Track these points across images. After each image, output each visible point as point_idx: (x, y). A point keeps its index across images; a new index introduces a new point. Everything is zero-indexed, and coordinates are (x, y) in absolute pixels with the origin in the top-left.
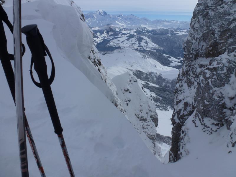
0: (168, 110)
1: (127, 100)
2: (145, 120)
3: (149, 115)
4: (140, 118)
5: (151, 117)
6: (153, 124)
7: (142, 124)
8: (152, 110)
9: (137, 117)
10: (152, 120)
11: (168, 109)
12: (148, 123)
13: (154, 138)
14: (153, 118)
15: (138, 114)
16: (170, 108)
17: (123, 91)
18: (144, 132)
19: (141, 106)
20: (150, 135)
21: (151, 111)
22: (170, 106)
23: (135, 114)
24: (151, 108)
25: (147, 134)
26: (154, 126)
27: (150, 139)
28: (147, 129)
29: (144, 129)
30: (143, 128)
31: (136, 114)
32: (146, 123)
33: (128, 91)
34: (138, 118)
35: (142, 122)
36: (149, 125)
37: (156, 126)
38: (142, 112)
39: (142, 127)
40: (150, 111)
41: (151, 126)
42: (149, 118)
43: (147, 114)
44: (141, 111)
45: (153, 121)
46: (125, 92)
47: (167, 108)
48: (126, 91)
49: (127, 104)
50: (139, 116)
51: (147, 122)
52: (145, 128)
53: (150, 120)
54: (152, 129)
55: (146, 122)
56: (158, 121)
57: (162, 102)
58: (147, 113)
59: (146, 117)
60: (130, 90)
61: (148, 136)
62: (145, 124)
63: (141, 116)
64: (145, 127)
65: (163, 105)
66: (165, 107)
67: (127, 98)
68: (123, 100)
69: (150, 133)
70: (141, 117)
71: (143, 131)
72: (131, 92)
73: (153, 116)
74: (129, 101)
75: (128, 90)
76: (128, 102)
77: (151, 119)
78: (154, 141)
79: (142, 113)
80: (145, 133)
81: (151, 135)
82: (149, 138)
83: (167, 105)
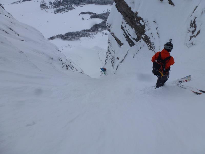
0: (74, 9)
11: (73, 7)
16: (75, 6)
22: (74, 4)
47: (71, 7)
57: (65, 4)
65: (67, 6)
66: (69, 7)
83: (71, 4)
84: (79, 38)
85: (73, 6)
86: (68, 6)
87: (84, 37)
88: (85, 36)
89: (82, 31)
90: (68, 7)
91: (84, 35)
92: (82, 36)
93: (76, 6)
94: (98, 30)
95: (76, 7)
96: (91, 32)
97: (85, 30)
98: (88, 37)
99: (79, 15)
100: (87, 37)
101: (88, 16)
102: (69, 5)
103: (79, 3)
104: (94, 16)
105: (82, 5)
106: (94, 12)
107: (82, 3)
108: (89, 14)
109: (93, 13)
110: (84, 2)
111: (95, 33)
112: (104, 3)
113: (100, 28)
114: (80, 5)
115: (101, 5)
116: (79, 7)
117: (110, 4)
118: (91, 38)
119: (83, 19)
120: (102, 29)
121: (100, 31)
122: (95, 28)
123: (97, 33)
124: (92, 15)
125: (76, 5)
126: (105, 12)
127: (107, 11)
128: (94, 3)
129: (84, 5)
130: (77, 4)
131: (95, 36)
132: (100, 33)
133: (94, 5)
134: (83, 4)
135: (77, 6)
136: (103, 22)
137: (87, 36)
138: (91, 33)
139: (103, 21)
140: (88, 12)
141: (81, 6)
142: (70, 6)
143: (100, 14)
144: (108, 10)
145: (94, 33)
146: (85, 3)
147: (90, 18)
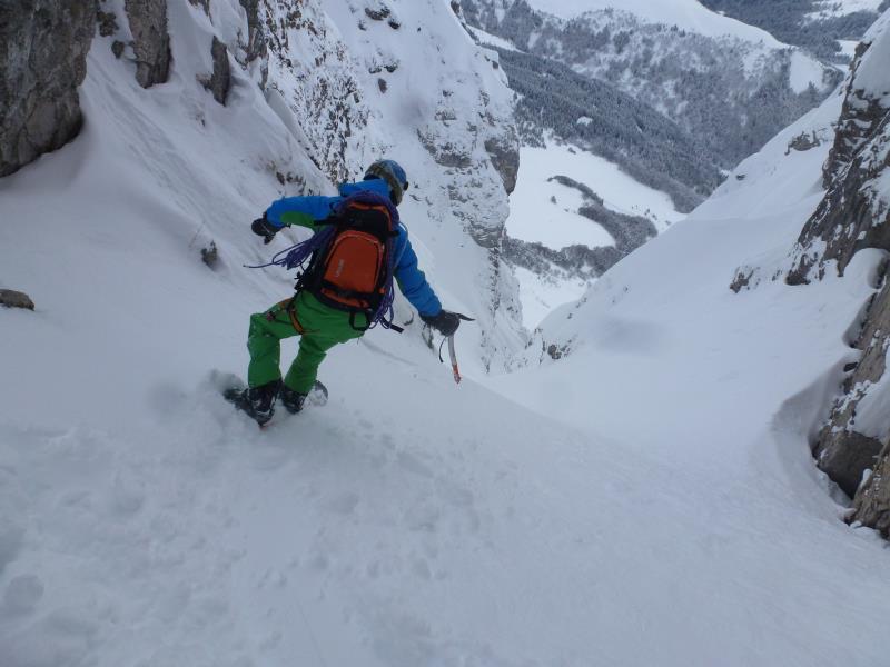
0: (544, 146)
1: (379, 62)
2: (459, 161)
3: (482, 138)
4: (440, 151)
5: (489, 146)
6: (497, 177)
7: (448, 180)
8: (495, 116)
9: (427, 147)
10: (493, 159)
11: (543, 140)
12: (475, 175)
13: (496, 239)
14: (498, 151)
15: (433, 132)
16: (551, 137)
17: (362, 14)
18: (455, 214)
19: (445, 94)
20: (479, 227)
21: (491, 121)
22: (551, 130)
23: (419, 133)
24: (491, 108)
25: (467, 222)
26: (501, 186)
27: (481, 244)
28: (470, 203)
29: (458, 202)
30: (453, 197)
31: (423, 133)
32: (469, 178)
33: (386, 21)
34: (432, 150)
35: (447, 168)
36: (479, 185)
37: (509, 190)
38: (448, 122)
39: (447, 190)
40: (486, 119)
41: (487, 187)
42: (479, 154)
43: (471, 135)
44: (444, 118)
45: (497, 168)
46: (369, 23)
47: (538, 135)
48: (375, 17)
49: (382, 86)
50: (436, 145)
51: (470, 172)
52: (460, 199)
53: (484, 162)
54: (491, 202)
55: (466, 170)
56: (517, 166)
57: (523, 113)
58: (473, 128)
59: (469, 146)
60: (398, 13)
61: (472, 233)
62: (461, 178)
63: (444, 144)
64: (463, 192)
65: (525, 124)
66: (533, 131)
67: (380, 54)
68: (361, 62)
69: (479, 218)
70: (447, 148)
71: (451, 209)
72: (397, 22)
73: (500, 144)
74: (391, 69)
75: (386, 13)
76: (384, 75)
77: (487, 156)
78: (496, 252)
79: (452, 129)
80: (458, 220)
81: (487, 226)
82: (476, 238)
83: (543, 125)
84: (514, 266)
85: (546, 133)
86: (530, 128)
87: (530, 269)
88: (534, 268)
89: (533, 246)
90: (526, 131)
91: (532, 264)
92: (523, 264)
93: (555, 142)
94: (579, 267)
95: (551, 144)
96: (557, 263)
97: (539, 248)
98: (541, 275)
99: (550, 180)
100: (537, 275)
101: (575, 199)
102: (533, 125)
103: (570, 134)
104: (594, 211)
105: (575, 148)
106: (600, 196)
107: (579, 140)
108: (580, 193)
109: (594, 197)
110: (587, 139)
111: (566, 273)
112: (652, 180)
113: (590, 264)
114: (570, 146)
115: (638, 180)
116: (564, 148)
117: (667, 192)
118: (548, 284)
119: (553, 200)
120: (594, 273)
121: (583, 276)
122: (577, 258)
123: (570, 276)
124: (590, 203)
125: (555, 136)
126: (635, 213)
127: (642, 215)
128: (617, 162)
129: (584, 150)
130: (562, 134)
131: (560, 281)
132: (580, 280)
133: (613, 167)
134: (580, 146)
135: (559, 143)
136: (608, 250)
137: (538, 272)
138: (553, 267)
139: (611, 248)
140: (581, 185)
141: (571, 150)
142: (538, 130)
143: (617, 211)
144: (648, 211)
145: (562, 270)
146: (587, 146)
147: (577, 210)
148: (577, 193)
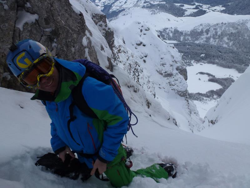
0: (193, 65)
1: (142, 56)
2: (170, 75)
3: (175, 67)
4: (164, 74)
5: (177, 69)
6: (182, 77)
7: (168, 81)
8: (177, 61)
9: (160, 74)
10: (179, 72)
11: (192, 64)
12: (175, 78)
13: (185, 94)
14: (180, 69)
15: (161, 69)
17: (135, 45)
18: (172, 90)
19: (162, 59)
20: (180, 92)
21: (176, 62)
22: (193, 61)
23: (157, 71)
24: (175, 59)
25: (176, 91)
26: (184, 79)
27: (182, 96)
28: (176, 86)
29: (172, 86)
30: (170, 85)
31: (158, 70)
32: (174, 79)
33: (142, 45)
34: (162, 74)
35: (167, 78)
36: (177, 80)
37: (186, 79)
38: (164, 66)
39: (168, 84)
40: (174, 62)
41: (179, 80)
42: (175, 72)
43: (171, 68)
44: (163, 65)
45: (181, 74)
46: (138, 47)
47: (190, 63)
48: (139, 45)
49: (145, 61)
50: (162, 72)
51: (174, 77)
52: (173, 85)
53: (177, 73)
54: (182, 84)
55: (172, 77)
56: (187, 72)
57: (184, 58)
58: (171, 66)
59: (172, 70)
60: (144, 42)
61: (178, 94)
62: (171, 79)
63: (164, 72)
64: (173, 83)
66: (188, 62)
67: (142, 53)
68: (138, 57)
69: (179, 89)
70: (165, 73)
71: (171, 89)
72: (145, 44)
73: (180, 68)
74: (146, 57)
75: (141, 43)
76: (144, 58)
77: (177, 72)
78: (187, 97)
79: (166, 67)
80: (174, 91)
81: (182, 91)
82: (180, 95)
83: (191, 60)
84: (193, 101)
85: (192, 62)
86: (187, 61)
87: (198, 100)
88: (199, 100)
89: (197, 94)
90: (186, 62)
91: (198, 99)
92: (195, 99)
93: (195, 63)
94: (213, 96)
95: (195, 64)
96: (206, 97)
97: (199, 94)
98: (202, 102)
99: (197, 74)
100: (200, 102)
101: (206, 78)
102: (188, 61)
103: (199, 60)
104: (213, 80)
105: (202, 63)
106: (213, 74)
107: (203, 61)
108: (207, 75)
109: (212, 76)
110: (205, 60)
111: (209, 99)
112: (228, 66)
113: (216, 95)
114: (200, 63)
115: (224, 67)
116: (199, 64)
117: (234, 68)
118: (204, 104)
119: (200, 79)
120: (218, 97)
121: (215, 99)
122: (211, 94)
123: (211, 100)
124: (211, 77)
125: (195, 62)
126: (226, 77)
127: (228, 77)
128: (216, 64)
129: (205, 63)
130: (197, 61)
131: (208, 101)
132: (214, 101)
133: (215, 66)
134: (203, 62)
135: (197, 63)
136: (220, 89)
137: (201, 101)
138: (205, 98)
139: (221, 89)
140: (207, 73)
141: (201, 64)
142: (190, 61)
143: (220, 78)
144: (230, 75)
145: (208, 99)
146: (206, 62)
147: (207, 80)
148: (206, 76)
